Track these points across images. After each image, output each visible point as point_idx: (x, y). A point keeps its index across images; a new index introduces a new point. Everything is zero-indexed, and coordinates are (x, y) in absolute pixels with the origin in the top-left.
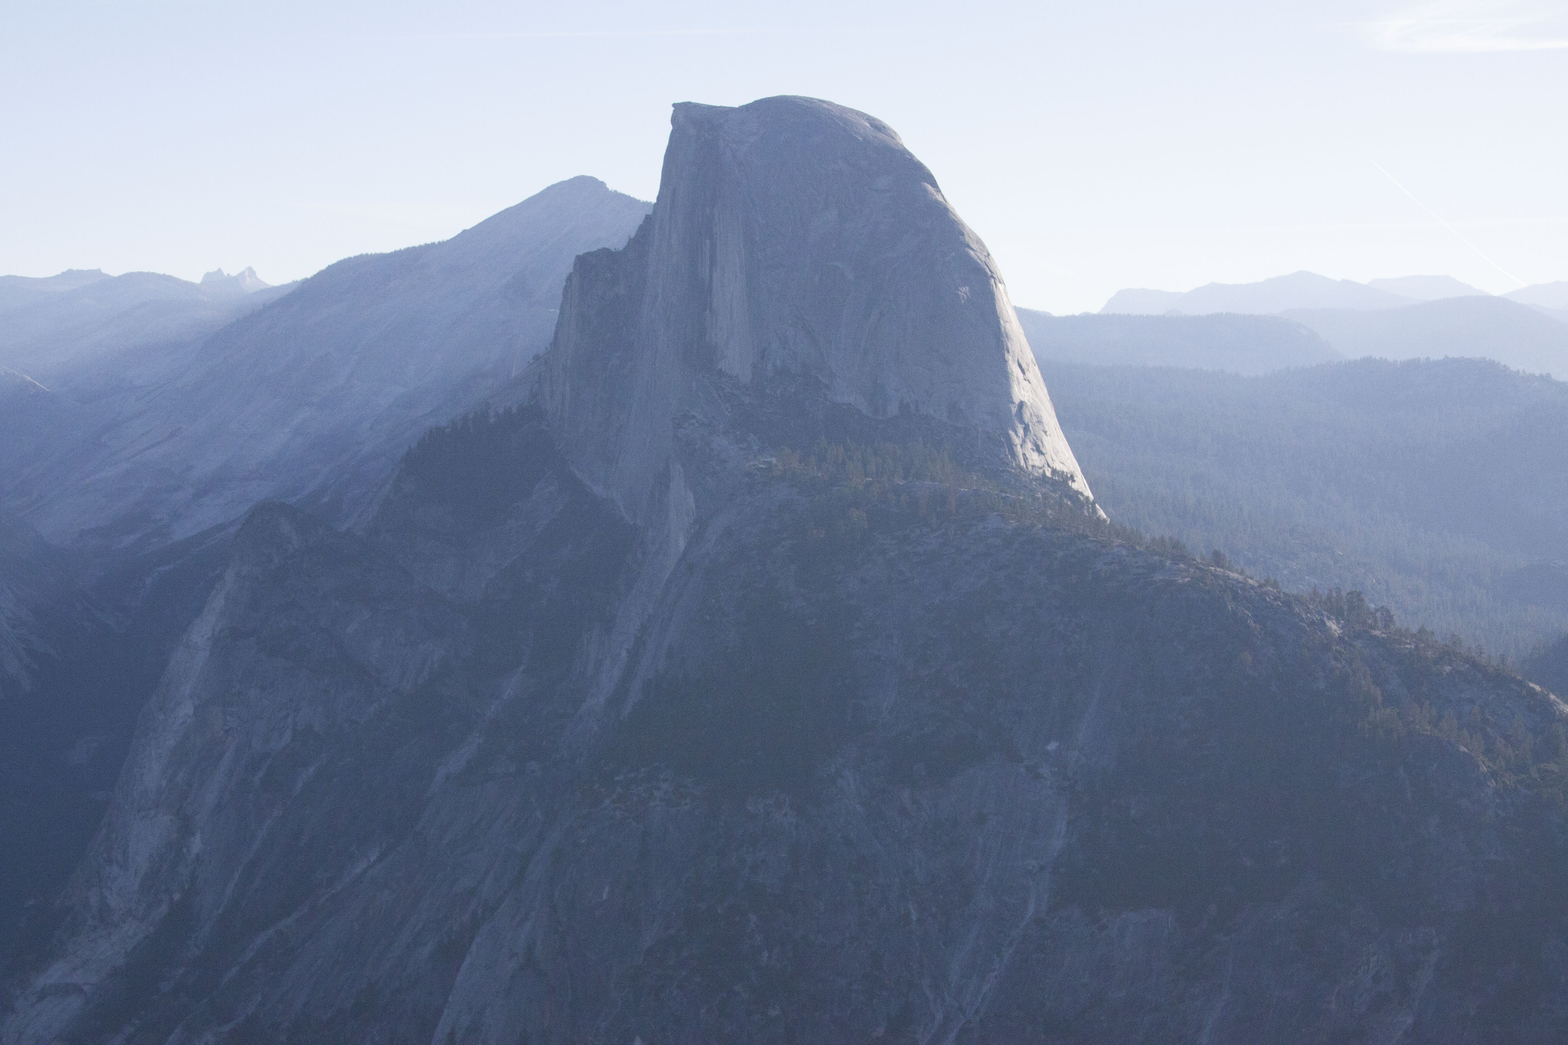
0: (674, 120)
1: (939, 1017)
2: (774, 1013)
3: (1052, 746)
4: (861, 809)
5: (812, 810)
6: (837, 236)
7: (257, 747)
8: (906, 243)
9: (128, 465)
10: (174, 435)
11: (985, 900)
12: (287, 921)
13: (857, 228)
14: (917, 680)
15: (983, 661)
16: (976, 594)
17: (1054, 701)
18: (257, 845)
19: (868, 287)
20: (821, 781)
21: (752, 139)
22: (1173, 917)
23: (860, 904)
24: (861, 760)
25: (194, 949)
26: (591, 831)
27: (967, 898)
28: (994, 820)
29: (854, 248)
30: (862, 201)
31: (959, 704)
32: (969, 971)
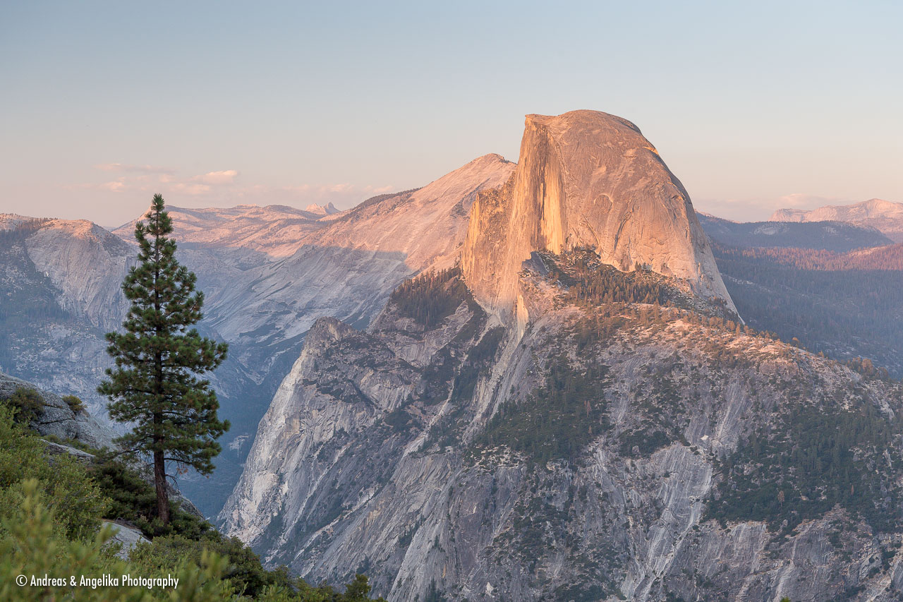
0: (526, 123)
4: (605, 469)
5: (581, 470)
6: (605, 181)
7: (316, 439)
8: (641, 184)
9: (264, 301)
10: (287, 286)
11: (667, 516)
12: (328, 527)
13: (616, 176)
14: (636, 403)
15: (670, 394)
16: (666, 360)
17: (706, 415)
18: (315, 488)
19: (621, 205)
20: (586, 454)
21: (564, 132)
22: (764, 526)
23: (604, 517)
24: (606, 444)
25: (283, 541)
26: (468, 478)
27: (659, 514)
28: (673, 476)
29: (615, 186)
30: (619, 162)
31: (657, 416)
32: (659, 552)
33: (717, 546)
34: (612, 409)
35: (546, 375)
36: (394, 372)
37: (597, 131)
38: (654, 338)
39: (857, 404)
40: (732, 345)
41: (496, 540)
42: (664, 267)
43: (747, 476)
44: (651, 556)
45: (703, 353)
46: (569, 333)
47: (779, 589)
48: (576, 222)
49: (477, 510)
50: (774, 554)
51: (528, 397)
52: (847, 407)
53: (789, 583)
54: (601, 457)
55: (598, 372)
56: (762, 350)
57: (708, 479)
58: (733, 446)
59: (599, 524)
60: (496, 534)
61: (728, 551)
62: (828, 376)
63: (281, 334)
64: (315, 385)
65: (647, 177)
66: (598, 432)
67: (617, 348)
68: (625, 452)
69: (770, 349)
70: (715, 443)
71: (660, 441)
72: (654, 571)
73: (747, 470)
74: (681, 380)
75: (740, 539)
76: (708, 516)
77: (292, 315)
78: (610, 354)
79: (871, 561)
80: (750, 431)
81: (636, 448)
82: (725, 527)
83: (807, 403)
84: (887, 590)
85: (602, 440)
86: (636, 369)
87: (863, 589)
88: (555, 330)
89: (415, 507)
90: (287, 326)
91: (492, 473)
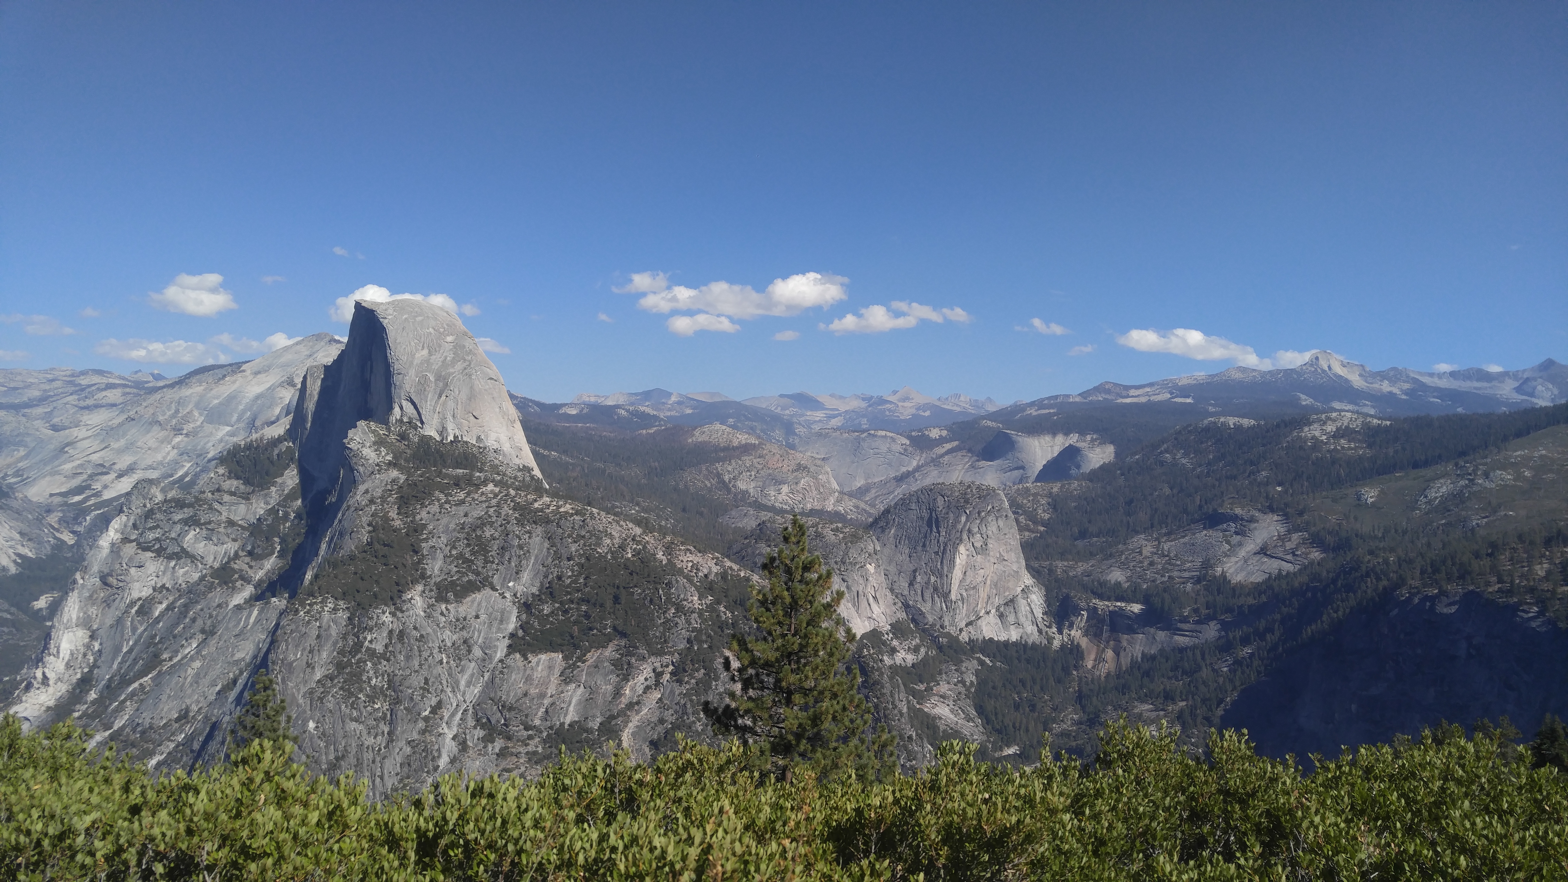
0: (355, 307)
1: (455, 705)
2: (376, 706)
3: (511, 584)
4: (422, 614)
5: (399, 614)
6: (428, 361)
7: (135, 595)
8: (459, 366)
9: (78, 462)
10: (106, 447)
11: (477, 652)
12: (146, 679)
13: (437, 360)
14: (451, 556)
15: (481, 547)
16: (480, 518)
17: (513, 564)
18: (131, 643)
19: (441, 384)
20: (404, 601)
21: (390, 317)
22: (561, 656)
23: (420, 656)
24: (424, 592)
25: (93, 695)
26: (293, 627)
27: (469, 651)
28: (483, 617)
29: (435, 367)
30: (440, 346)
31: (470, 566)
32: (469, 684)
33: (520, 676)
34: (429, 561)
35: (369, 532)
36: (220, 530)
37: (420, 318)
38: (468, 499)
39: (637, 553)
40: (536, 505)
41: (319, 681)
42: (479, 438)
43: (546, 615)
44: (462, 688)
45: (511, 512)
46: (390, 495)
47: (571, 708)
48: (400, 398)
49: (302, 655)
50: (567, 678)
51: (352, 551)
52: (630, 555)
53: (579, 702)
54: (419, 604)
55: (417, 529)
56: (562, 510)
57: (514, 619)
58: (535, 590)
59: (416, 663)
60: (318, 675)
61: (528, 679)
62: (615, 531)
63: (98, 494)
64: (135, 543)
65: (465, 360)
66: (415, 582)
67: (435, 508)
68: (441, 598)
69: (567, 508)
70: (520, 589)
71: (472, 588)
72: (464, 701)
73: (547, 609)
74: (491, 535)
75: (540, 668)
76: (512, 649)
77: (113, 476)
78: (429, 513)
79: (646, 679)
80: (551, 577)
81: (451, 595)
82: (526, 659)
83: (598, 552)
84: (657, 703)
85: (420, 588)
86: (452, 526)
87: (638, 703)
88: (378, 492)
89: (239, 656)
90: (106, 487)
91: (316, 620)
